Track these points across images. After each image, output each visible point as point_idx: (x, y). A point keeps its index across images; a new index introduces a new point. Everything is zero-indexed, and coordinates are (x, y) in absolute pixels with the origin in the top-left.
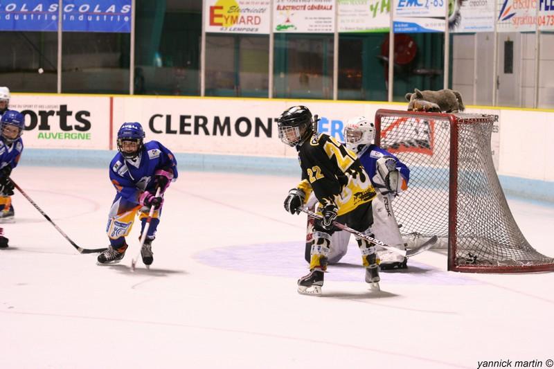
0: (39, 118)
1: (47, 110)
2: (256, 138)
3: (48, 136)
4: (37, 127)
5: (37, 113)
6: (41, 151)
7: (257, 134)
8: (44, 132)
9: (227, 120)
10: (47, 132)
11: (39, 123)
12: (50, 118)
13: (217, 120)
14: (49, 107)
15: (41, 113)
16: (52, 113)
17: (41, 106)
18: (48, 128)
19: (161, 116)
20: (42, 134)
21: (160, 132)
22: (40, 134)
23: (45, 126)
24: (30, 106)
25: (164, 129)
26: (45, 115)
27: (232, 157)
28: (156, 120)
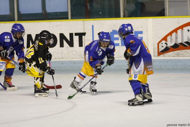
2: (61, 48)
7: (62, 45)
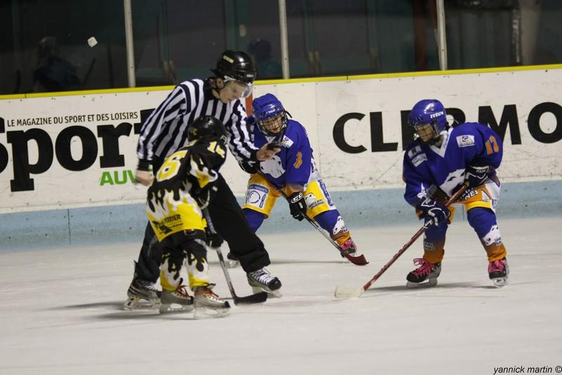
0: (100, 141)
1: (116, 124)
3: (121, 178)
4: (97, 162)
5: (95, 132)
6: (109, 211)
8: (111, 170)
9: (510, 112)
10: (120, 169)
11: (101, 152)
12: (122, 140)
13: (485, 112)
14: (118, 116)
15: (103, 130)
16: (125, 129)
17: (101, 117)
18: (120, 161)
19: (359, 116)
20: (108, 174)
21: (361, 149)
22: (105, 174)
23: (113, 159)
24: (80, 118)
25: (367, 142)
26: (111, 134)
27: (527, 186)
28: (350, 125)
